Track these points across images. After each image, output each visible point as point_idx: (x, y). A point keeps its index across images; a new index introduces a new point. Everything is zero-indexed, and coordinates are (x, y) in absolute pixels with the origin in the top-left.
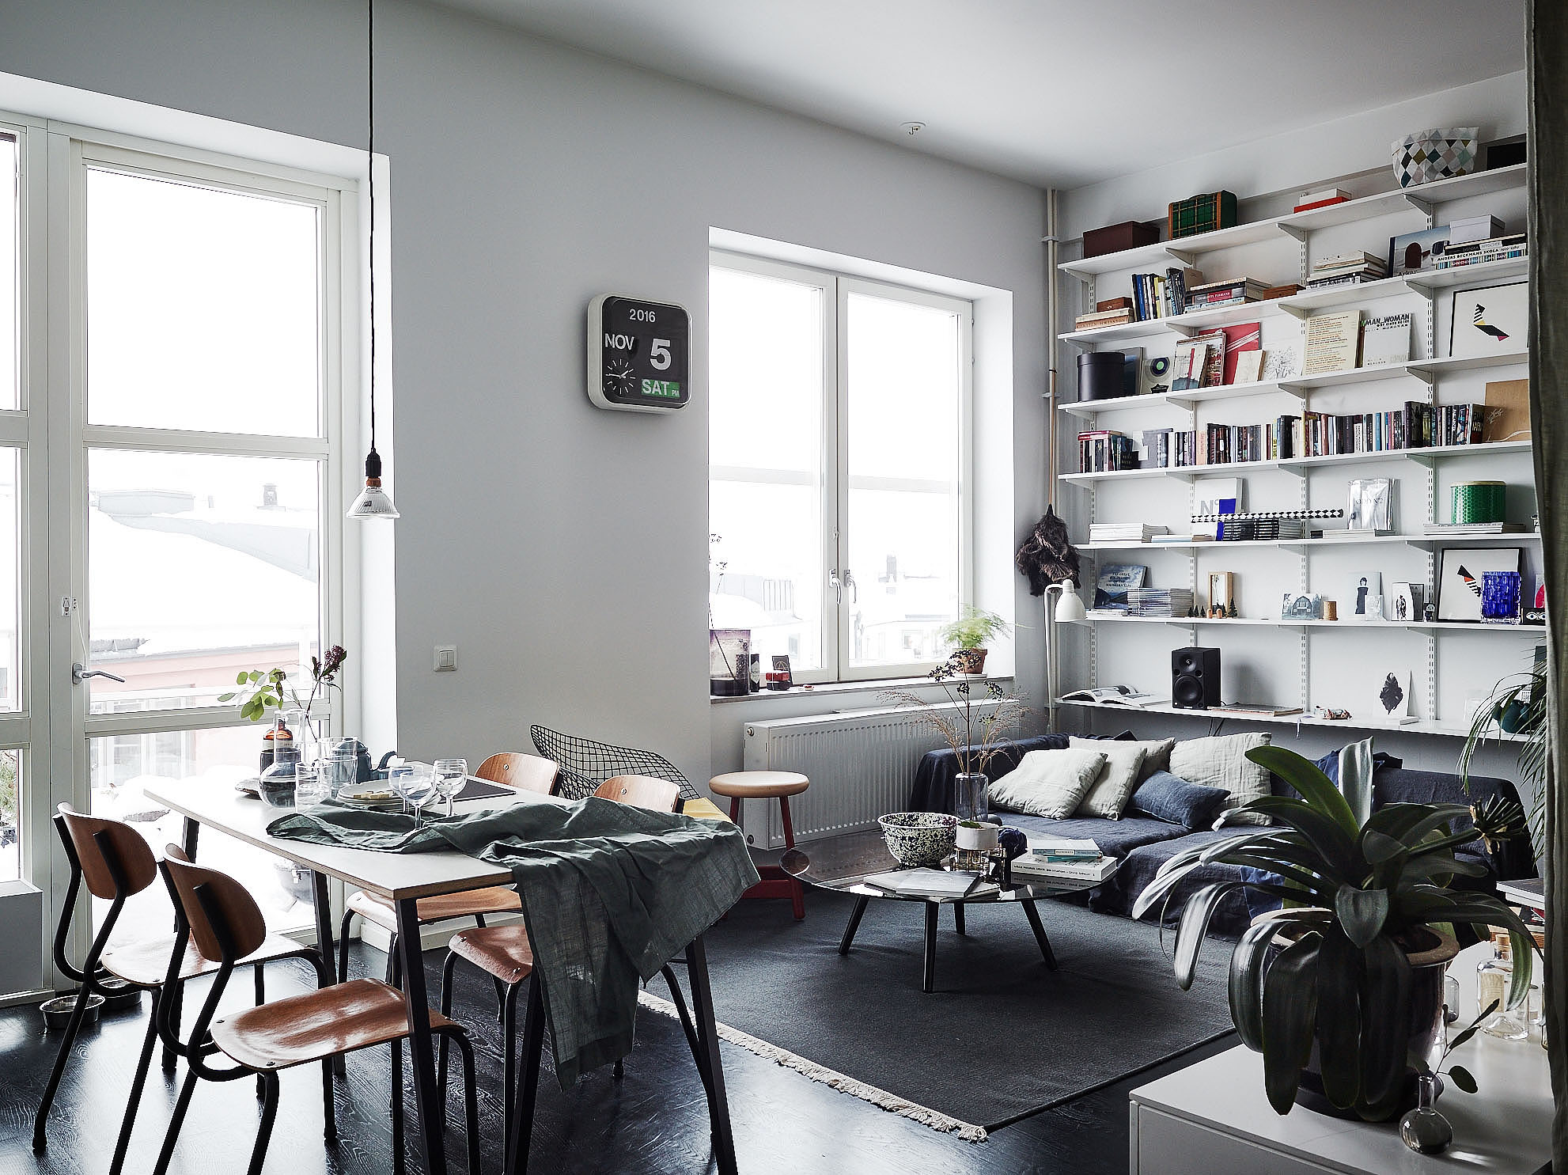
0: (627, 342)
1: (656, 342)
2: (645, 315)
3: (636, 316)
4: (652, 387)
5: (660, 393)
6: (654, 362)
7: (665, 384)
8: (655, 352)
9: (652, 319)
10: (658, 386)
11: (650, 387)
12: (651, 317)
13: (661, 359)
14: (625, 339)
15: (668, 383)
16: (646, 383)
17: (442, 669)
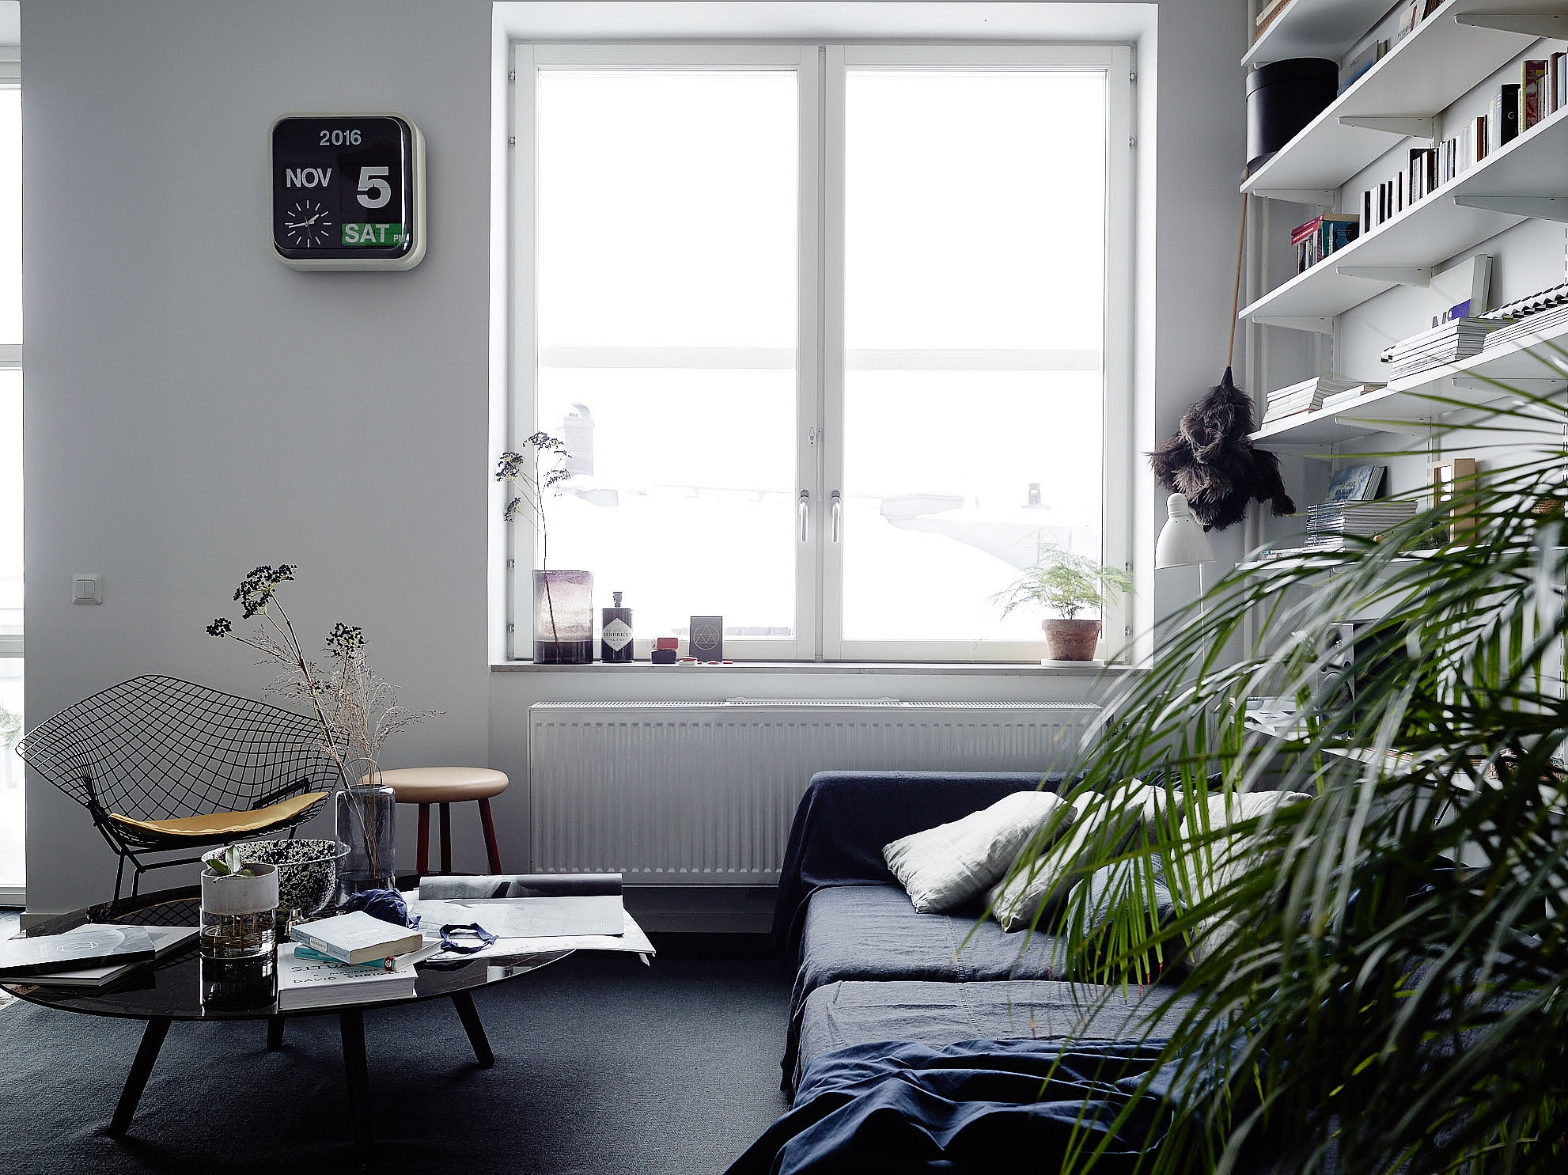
0: (322, 178)
1: (366, 172)
2: (345, 137)
3: (330, 140)
4: (360, 233)
5: (374, 241)
6: (364, 201)
7: (383, 227)
8: (364, 184)
9: (356, 140)
10: (371, 231)
11: (355, 234)
12: (354, 137)
13: (374, 193)
14: (318, 173)
15: (388, 226)
16: (351, 229)
17: (80, 602)
